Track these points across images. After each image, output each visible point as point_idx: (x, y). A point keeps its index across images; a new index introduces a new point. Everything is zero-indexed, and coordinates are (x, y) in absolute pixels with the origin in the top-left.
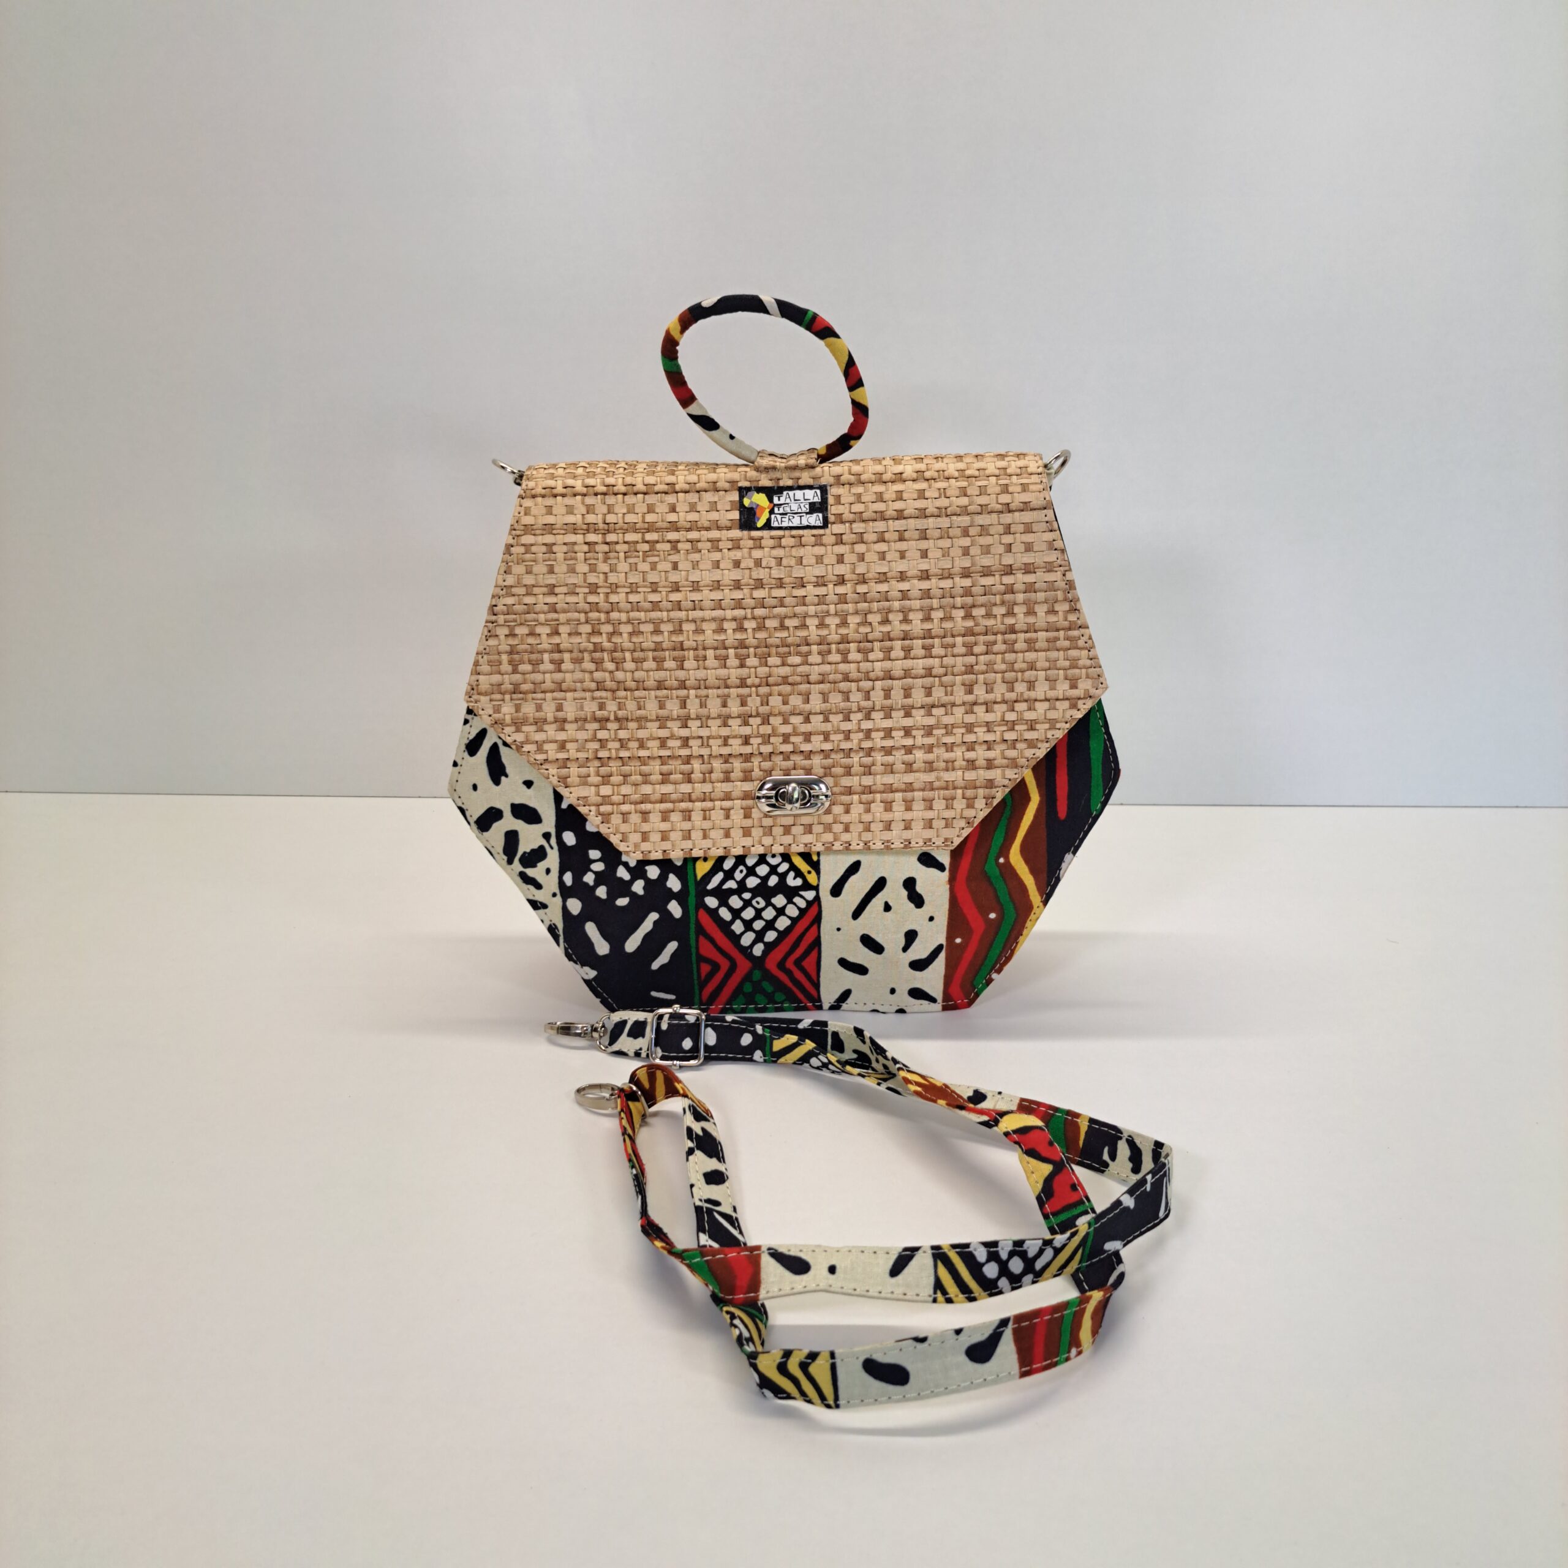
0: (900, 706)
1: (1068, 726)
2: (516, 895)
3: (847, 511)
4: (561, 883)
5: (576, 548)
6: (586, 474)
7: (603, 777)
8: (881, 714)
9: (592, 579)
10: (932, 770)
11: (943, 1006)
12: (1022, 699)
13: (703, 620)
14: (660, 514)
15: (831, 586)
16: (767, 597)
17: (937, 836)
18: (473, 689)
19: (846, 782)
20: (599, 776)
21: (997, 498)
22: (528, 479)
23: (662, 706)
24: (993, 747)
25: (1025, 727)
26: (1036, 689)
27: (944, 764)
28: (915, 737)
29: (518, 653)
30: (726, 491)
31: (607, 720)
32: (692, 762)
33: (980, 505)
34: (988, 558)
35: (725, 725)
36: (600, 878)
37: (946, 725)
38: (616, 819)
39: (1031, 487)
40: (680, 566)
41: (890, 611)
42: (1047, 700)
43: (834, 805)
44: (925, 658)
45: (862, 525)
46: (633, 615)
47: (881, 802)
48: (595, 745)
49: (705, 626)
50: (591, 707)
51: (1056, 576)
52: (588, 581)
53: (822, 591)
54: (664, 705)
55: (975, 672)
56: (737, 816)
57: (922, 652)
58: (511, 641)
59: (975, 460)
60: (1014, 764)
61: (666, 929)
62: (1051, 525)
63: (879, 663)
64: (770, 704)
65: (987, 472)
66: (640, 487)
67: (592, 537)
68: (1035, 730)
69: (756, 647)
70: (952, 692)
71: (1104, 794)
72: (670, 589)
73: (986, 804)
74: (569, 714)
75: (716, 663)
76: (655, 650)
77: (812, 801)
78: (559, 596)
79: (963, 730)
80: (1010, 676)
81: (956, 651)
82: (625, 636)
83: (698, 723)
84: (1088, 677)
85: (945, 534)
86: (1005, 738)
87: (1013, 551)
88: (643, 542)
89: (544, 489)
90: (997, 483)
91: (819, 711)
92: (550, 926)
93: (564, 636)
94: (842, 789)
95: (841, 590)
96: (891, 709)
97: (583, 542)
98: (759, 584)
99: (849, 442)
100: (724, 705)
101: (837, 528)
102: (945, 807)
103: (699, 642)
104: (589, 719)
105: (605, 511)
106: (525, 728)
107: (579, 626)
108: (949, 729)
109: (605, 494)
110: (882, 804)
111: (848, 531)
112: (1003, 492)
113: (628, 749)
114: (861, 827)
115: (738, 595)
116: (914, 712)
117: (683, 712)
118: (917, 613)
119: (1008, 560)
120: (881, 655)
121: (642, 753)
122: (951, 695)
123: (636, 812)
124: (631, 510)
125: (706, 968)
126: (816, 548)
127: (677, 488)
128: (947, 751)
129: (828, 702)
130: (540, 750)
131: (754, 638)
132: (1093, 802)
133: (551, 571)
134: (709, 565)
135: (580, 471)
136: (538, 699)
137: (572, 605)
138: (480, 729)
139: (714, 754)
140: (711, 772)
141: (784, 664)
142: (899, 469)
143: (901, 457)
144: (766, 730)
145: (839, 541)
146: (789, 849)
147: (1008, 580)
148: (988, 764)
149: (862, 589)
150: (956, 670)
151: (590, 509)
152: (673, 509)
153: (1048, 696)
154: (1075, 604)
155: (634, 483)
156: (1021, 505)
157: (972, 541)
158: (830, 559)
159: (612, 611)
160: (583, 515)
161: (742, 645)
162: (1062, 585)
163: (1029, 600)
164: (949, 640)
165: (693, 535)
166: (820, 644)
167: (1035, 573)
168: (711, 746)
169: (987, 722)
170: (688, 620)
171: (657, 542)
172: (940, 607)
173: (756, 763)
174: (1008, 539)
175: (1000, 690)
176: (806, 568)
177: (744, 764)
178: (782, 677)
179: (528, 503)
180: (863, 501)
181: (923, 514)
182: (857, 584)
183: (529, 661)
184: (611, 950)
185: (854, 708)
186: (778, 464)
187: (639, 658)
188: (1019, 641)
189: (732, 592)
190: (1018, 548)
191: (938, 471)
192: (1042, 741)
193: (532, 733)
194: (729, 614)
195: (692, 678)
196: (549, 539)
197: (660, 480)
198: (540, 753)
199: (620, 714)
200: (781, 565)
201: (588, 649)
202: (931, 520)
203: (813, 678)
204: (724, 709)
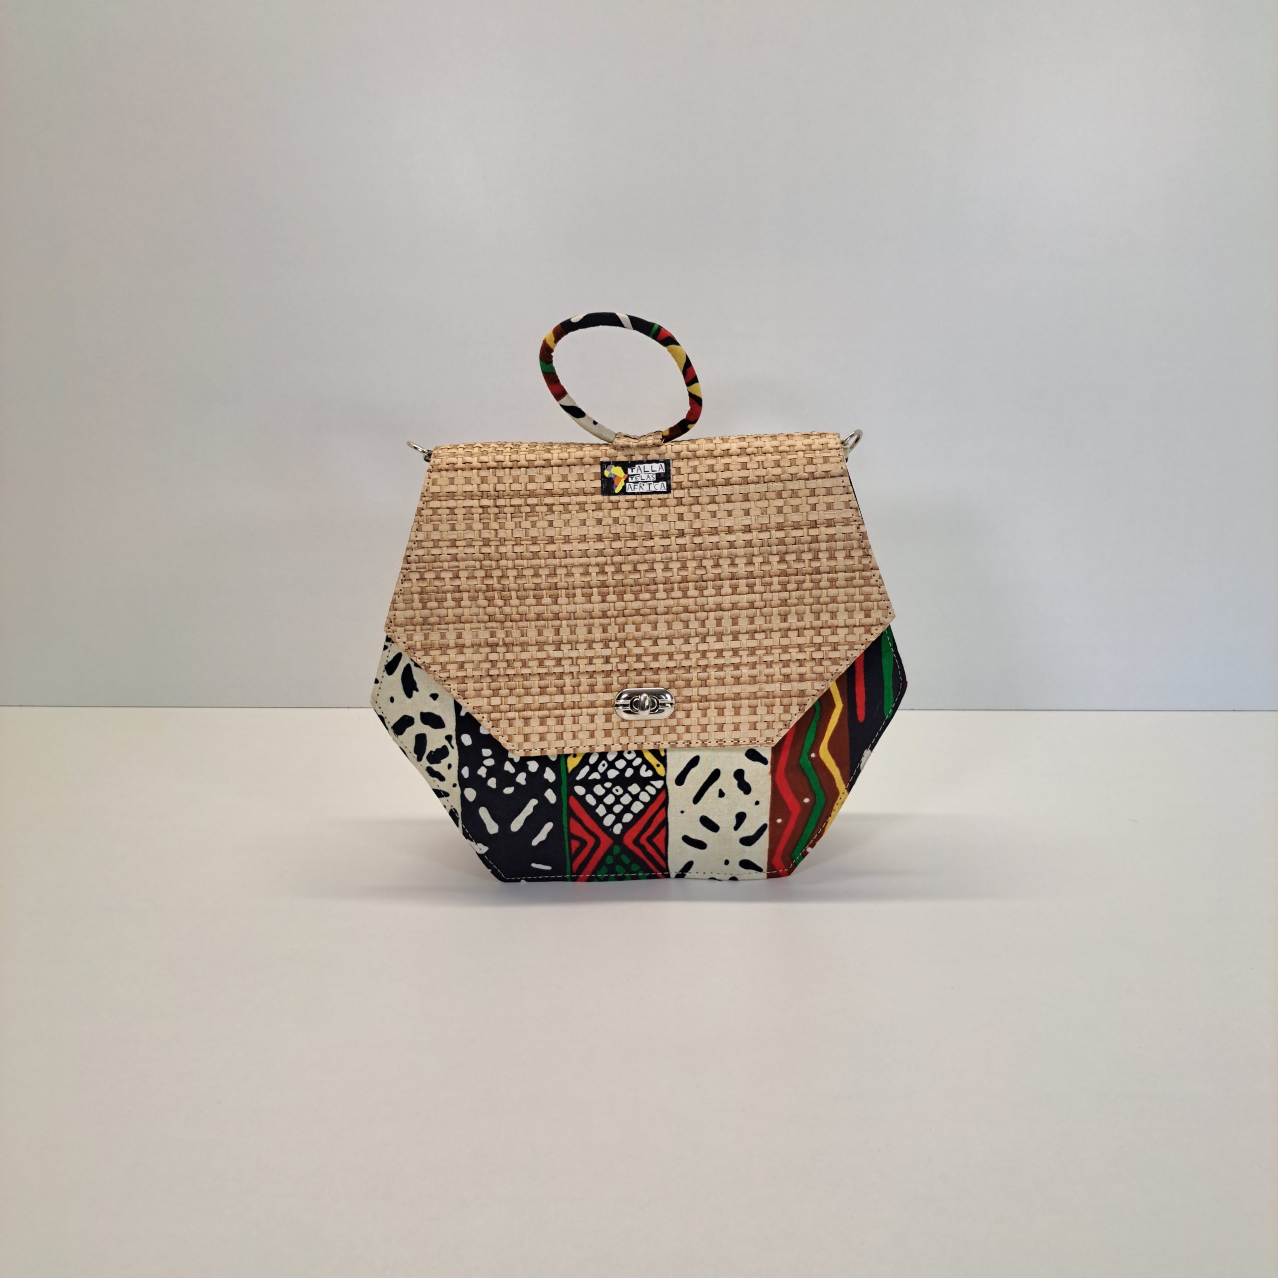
0: (729, 632)
1: (864, 647)
2: (424, 785)
3: (686, 479)
4: (460, 776)
5: (473, 510)
6: (481, 452)
7: (493, 690)
8: (714, 638)
9: (485, 534)
10: (755, 683)
11: (767, 874)
12: (827, 626)
13: (573, 566)
14: (539, 484)
15: (673, 538)
16: (623, 547)
17: (761, 736)
18: (391, 622)
19: (687, 692)
20: (490, 689)
21: (804, 468)
22: (435, 457)
23: (540, 633)
24: (804, 664)
25: (829, 648)
26: (838, 618)
27: (765, 677)
28: (741, 656)
29: (427, 593)
30: (590, 465)
31: (497, 645)
32: (564, 677)
33: (790, 474)
34: (798, 515)
35: (590, 648)
36: (491, 772)
37: (766, 646)
38: (504, 724)
39: (831, 460)
40: (555, 524)
41: (720, 557)
42: (846, 626)
43: (677, 711)
44: (748, 594)
45: (698, 490)
46: (518, 562)
47: (715, 708)
48: (488, 665)
49: (574, 570)
50: (484, 635)
51: (852, 529)
52: (482, 537)
53: (666, 542)
54: (542, 633)
55: (788, 605)
56: (600, 720)
57: (746, 589)
58: (422, 584)
59: (786, 439)
60: (821, 677)
61: (544, 812)
62: (848, 489)
63: (712, 598)
64: (626, 631)
65: (796, 448)
66: (523, 462)
67: (485, 502)
68: (837, 650)
69: (615, 587)
70: (771, 619)
71: (894, 702)
72: (547, 542)
73: (800, 710)
74: (466, 641)
75: (583, 599)
76: (535, 590)
77: (660, 708)
78: (459, 548)
79: (780, 651)
80: (816, 607)
81: (773, 588)
82: (511, 578)
83: (569, 647)
84: (879, 608)
85: (763, 497)
86: (814, 657)
87: (817, 509)
88: (525, 506)
89: (448, 464)
90: (804, 457)
91: (664, 636)
92: (451, 810)
93: (463, 579)
94: (684, 698)
95: (681, 541)
96: (722, 634)
97: (478, 506)
98: (617, 537)
99: (687, 425)
100: (590, 632)
101: (678, 493)
102: (766, 713)
103: (569, 583)
104: (482, 644)
105: (496, 481)
106: (432, 652)
107: (475, 571)
108: (769, 650)
109: (495, 468)
110: (716, 710)
111: (686, 495)
112: (809, 463)
113: (514, 668)
114: (699, 729)
115: (600, 546)
116: (740, 636)
117: (557, 638)
118: (741, 558)
119: (813, 516)
120: (713, 592)
121: (525, 671)
122: (770, 623)
123: (519, 718)
124: (516, 480)
125: (575, 844)
126: (661, 509)
127: (553, 463)
128: (767, 668)
129: (672, 629)
130: (444, 669)
131: (613, 579)
132: (886, 708)
133: (453, 528)
134: (577, 523)
135: (476, 450)
136: (442, 630)
137: (470, 555)
138: (397, 653)
139: (581, 671)
140: (579, 685)
141: (636, 599)
142: (726, 446)
143: (728, 437)
144: (623, 651)
145: (680, 503)
146: (642, 747)
147: (814, 532)
148: (800, 677)
149: (698, 540)
150: (773, 603)
151: (484, 480)
152: (549, 479)
153: (848, 624)
154: (867, 551)
155: (518, 460)
156: (824, 473)
157: (785, 502)
158: (673, 517)
159: (501, 560)
160: (478, 485)
161: (604, 585)
162: (857, 535)
163: (831, 548)
164: (767, 579)
165: (565, 499)
166: (665, 584)
167: (835, 526)
168: (579, 665)
169: (799, 644)
170: (561, 566)
171: (537, 505)
172: (760, 554)
173: (615, 678)
174: (813, 500)
175: (809, 619)
176: (654, 524)
177: (605, 679)
178: (636, 610)
179: (435, 475)
180: (698, 472)
181: (745, 481)
182: (694, 536)
183: (435, 599)
184: (499, 829)
185: (693, 633)
186: (631, 443)
187: (522, 596)
188: (823, 580)
189: (595, 544)
190: (821, 507)
191: (757, 448)
192: (843, 659)
193: (438, 656)
194: (593, 561)
195: (564, 611)
196: (451, 503)
197: (538, 457)
198: (443, 672)
199: (508, 640)
200: (634, 522)
201: (483, 590)
202: (752, 486)
203: (659, 610)
204: (590, 635)
